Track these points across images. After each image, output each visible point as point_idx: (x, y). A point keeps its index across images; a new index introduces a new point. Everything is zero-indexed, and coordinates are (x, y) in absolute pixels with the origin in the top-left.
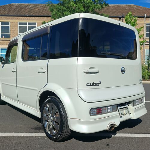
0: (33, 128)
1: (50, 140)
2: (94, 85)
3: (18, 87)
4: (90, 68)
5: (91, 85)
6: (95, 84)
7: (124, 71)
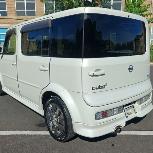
0: (37, 125)
1: (54, 140)
3: (20, 81)
4: (96, 71)
5: (97, 88)
6: (101, 87)
7: (132, 69)
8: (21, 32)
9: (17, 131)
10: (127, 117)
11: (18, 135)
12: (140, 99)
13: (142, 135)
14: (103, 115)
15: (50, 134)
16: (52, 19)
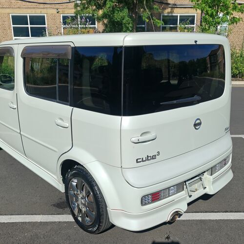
0: (54, 205)
1: (81, 230)
2: (148, 158)
3: (23, 135)
4: (142, 134)
5: (144, 159)
7: (200, 124)
8: (21, 56)
9: (25, 216)
10: (190, 196)
11: (26, 222)
12: (212, 168)
13: (213, 220)
14: (152, 198)
15: (74, 221)
16: (72, 45)
